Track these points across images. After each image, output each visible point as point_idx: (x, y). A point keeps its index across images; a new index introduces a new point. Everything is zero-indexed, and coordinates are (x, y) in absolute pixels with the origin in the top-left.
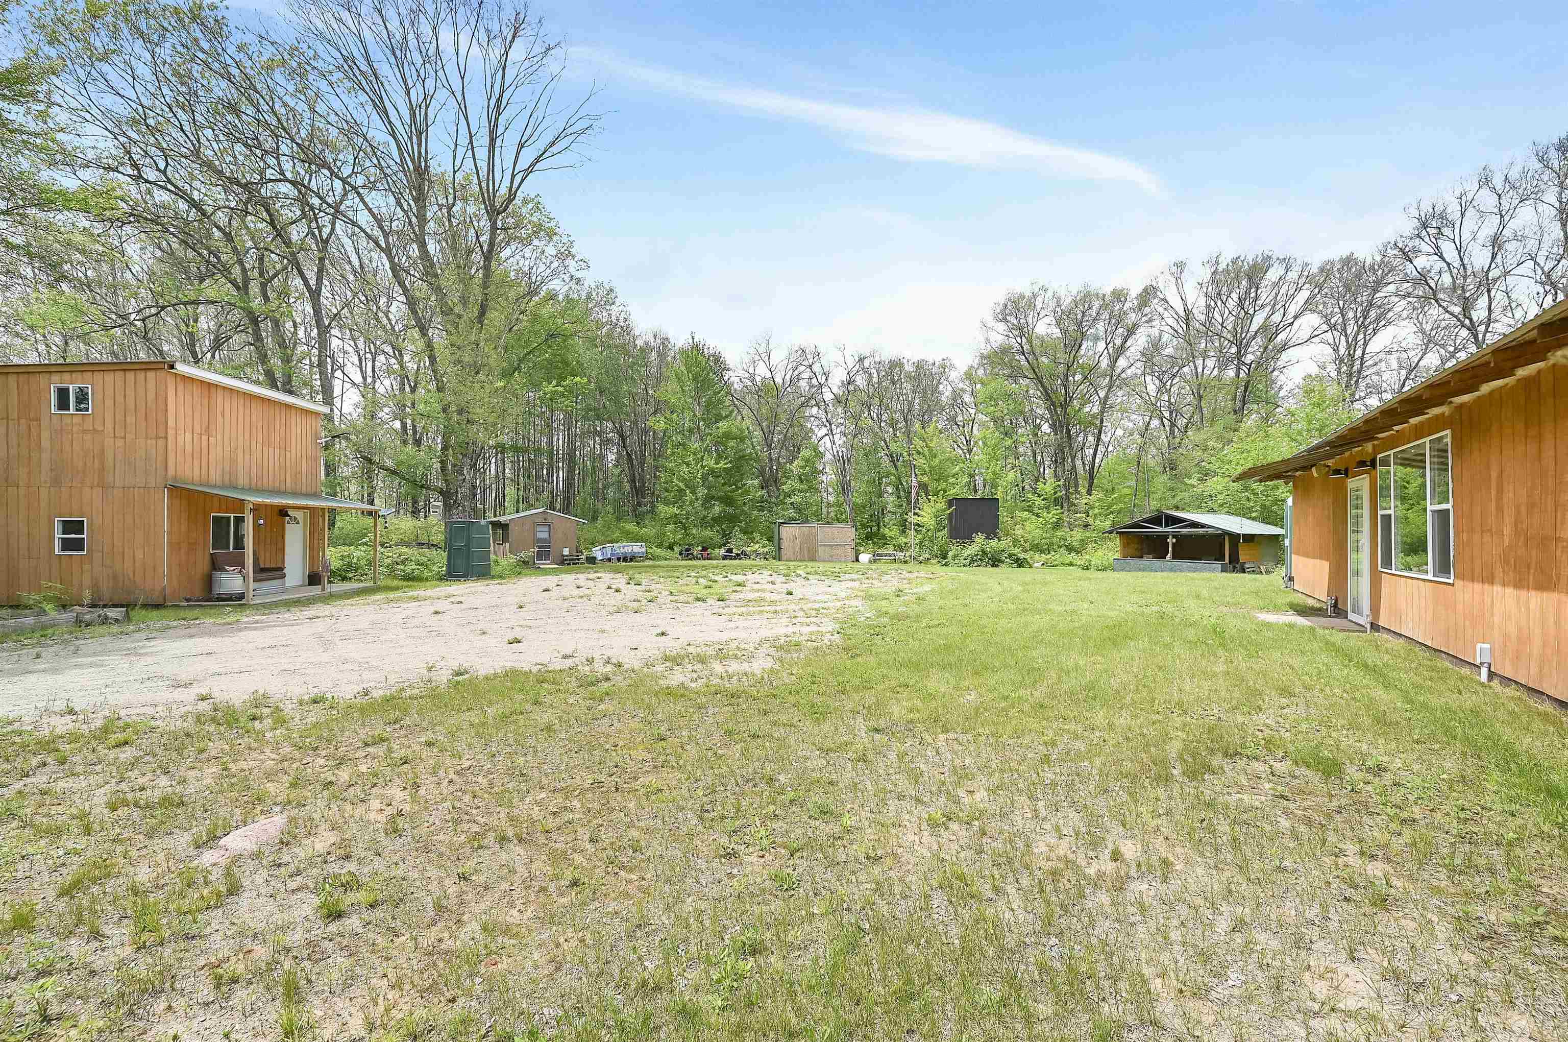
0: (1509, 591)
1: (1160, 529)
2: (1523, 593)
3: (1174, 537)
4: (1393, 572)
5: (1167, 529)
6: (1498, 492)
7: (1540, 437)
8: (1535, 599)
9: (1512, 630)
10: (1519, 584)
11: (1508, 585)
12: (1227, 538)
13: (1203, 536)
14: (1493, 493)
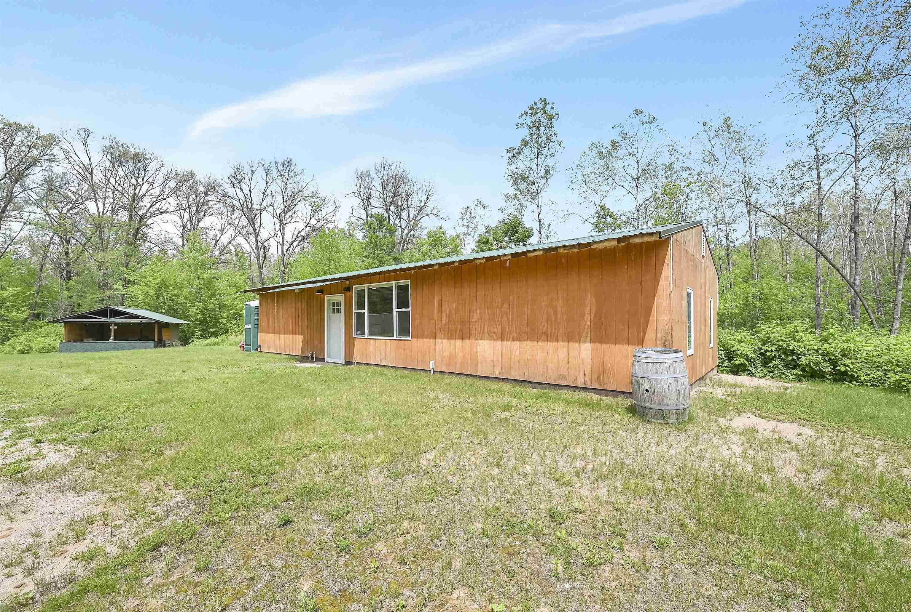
0: (445, 341)
1: (106, 319)
2: (452, 341)
3: (115, 325)
4: (366, 337)
5: (112, 320)
6: (439, 305)
7: (462, 286)
8: (459, 343)
9: (446, 354)
10: (450, 338)
11: (444, 339)
12: (156, 325)
13: (139, 324)
14: (437, 304)
